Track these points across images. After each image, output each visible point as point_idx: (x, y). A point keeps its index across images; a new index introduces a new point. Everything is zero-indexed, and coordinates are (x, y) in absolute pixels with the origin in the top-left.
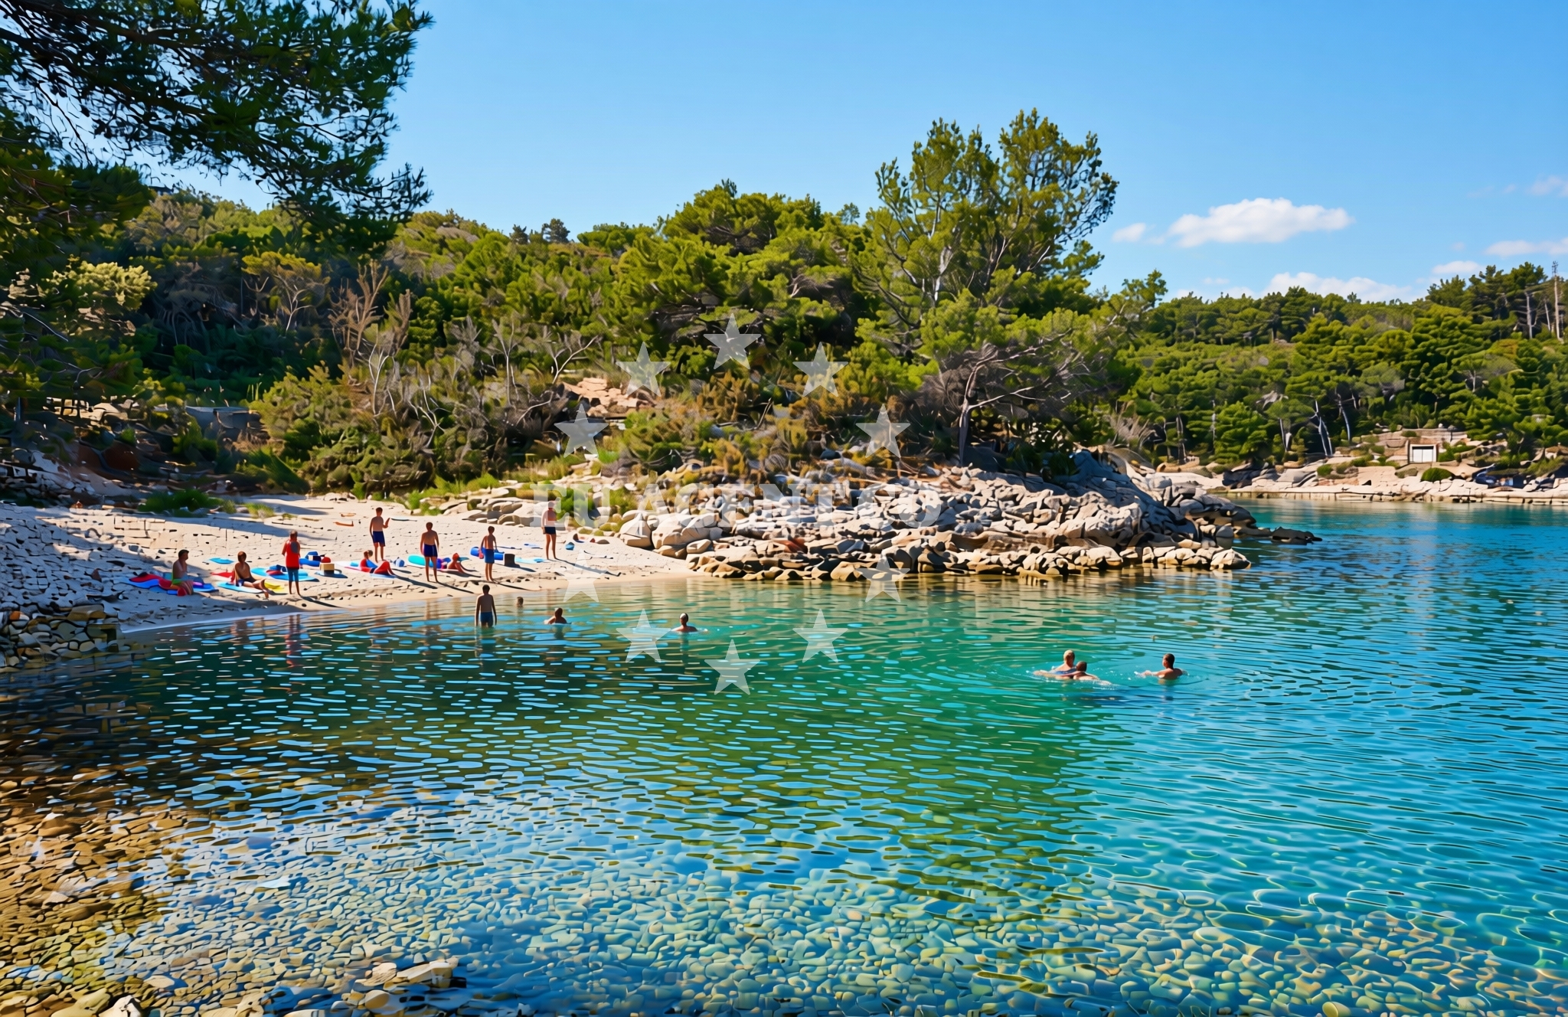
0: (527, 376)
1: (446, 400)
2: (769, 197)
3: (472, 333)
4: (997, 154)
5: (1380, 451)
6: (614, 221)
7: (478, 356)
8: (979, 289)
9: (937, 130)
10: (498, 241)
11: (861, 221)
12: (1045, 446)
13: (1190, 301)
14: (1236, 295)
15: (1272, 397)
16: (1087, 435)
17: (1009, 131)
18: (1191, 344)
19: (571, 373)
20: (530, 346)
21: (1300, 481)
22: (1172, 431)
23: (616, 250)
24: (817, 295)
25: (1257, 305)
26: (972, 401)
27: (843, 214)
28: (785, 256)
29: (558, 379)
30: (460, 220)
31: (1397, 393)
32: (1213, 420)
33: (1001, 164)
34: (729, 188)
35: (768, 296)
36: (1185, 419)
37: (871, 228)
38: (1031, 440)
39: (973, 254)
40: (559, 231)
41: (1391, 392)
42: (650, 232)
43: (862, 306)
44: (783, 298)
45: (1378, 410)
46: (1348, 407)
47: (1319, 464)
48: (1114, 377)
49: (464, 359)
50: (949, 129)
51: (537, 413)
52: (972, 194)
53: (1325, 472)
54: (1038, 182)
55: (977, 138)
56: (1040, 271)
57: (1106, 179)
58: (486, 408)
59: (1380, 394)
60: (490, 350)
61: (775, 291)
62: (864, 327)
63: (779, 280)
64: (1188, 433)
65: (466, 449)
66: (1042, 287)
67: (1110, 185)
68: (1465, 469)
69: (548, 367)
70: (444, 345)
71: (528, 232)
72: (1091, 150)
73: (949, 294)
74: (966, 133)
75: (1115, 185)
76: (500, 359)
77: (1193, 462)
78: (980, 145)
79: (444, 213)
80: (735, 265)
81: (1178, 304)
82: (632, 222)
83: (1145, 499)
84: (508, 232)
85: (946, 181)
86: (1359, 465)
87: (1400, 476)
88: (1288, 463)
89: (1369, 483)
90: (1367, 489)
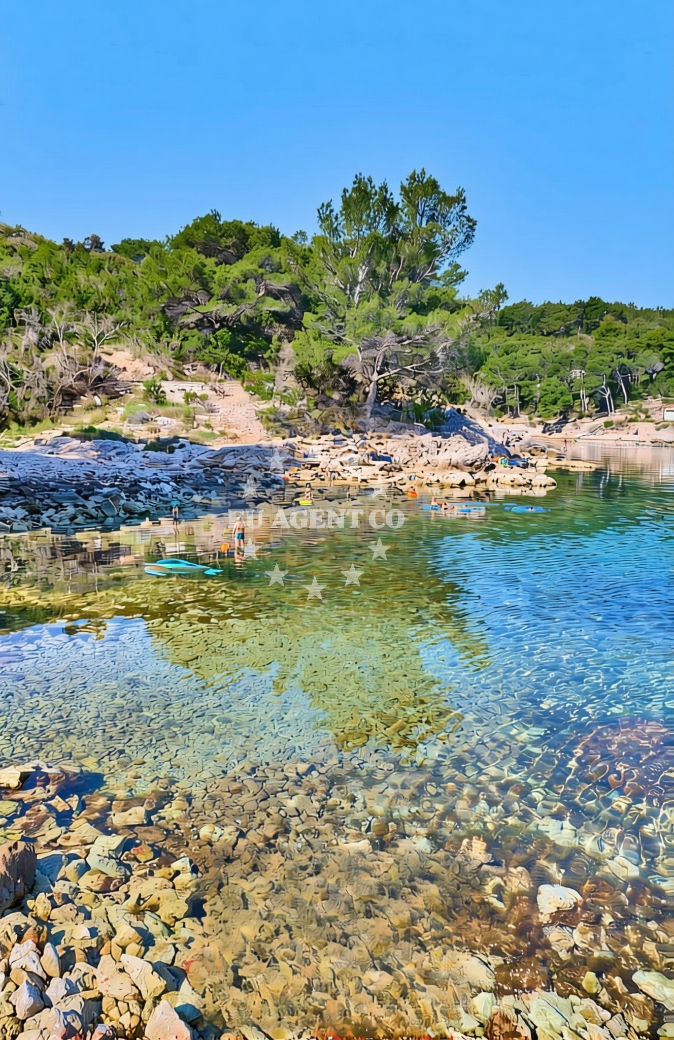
0: (75, 350)
1: (18, 367)
2: (244, 223)
3: (35, 317)
4: (397, 199)
5: (646, 412)
6: (135, 237)
7: (42, 335)
8: (384, 294)
9: (359, 181)
10: (53, 248)
11: (308, 243)
12: (427, 404)
13: (524, 305)
14: (555, 301)
15: (576, 373)
16: (454, 398)
17: (406, 183)
18: (523, 336)
19: (106, 348)
20: (77, 328)
21: (593, 431)
22: (511, 396)
23: (138, 257)
24: (277, 295)
25: (569, 308)
26: (379, 373)
27: (295, 238)
28: (255, 267)
29: (98, 352)
30: (25, 231)
31: (658, 373)
32: (537, 389)
33: (400, 206)
34: (216, 216)
35: (243, 295)
36: (520, 387)
37: (313, 249)
38: (418, 401)
39: (381, 270)
40: (97, 244)
41: (654, 372)
42: (161, 246)
43: (307, 304)
44: (253, 296)
45: (645, 383)
46: (625, 380)
47: (605, 419)
48: (472, 358)
49: (30, 336)
50: (366, 180)
51: (82, 377)
52: (381, 226)
53: (608, 424)
54: (425, 219)
55: (384, 188)
56: (425, 283)
57: (469, 219)
58: (46, 373)
59: (646, 373)
60: (48, 330)
61: (247, 291)
62: (308, 317)
63: (251, 283)
64: (521, 398)
65: (33, 403)
66: (427, 294)
67: (472, 224)
69: (90, 344)
70: (15, 326)
71: (75, 243)
72: (460, 199)
73: (364, 297)
74: (377, 184)
75: (475, 224)
76: (55, 337)
77: (523, 417)
78: (386, 192)
79: (14, 227)
80: (221, 271)
81: (515, 307)
82: (149, 238)
83: (491, 441)
84: (60, 242)
85: (364, 217)
86: (631, 421)
87: (658, 429)
88: (585, 419)
89: (637, 433)
90: (636, 438)
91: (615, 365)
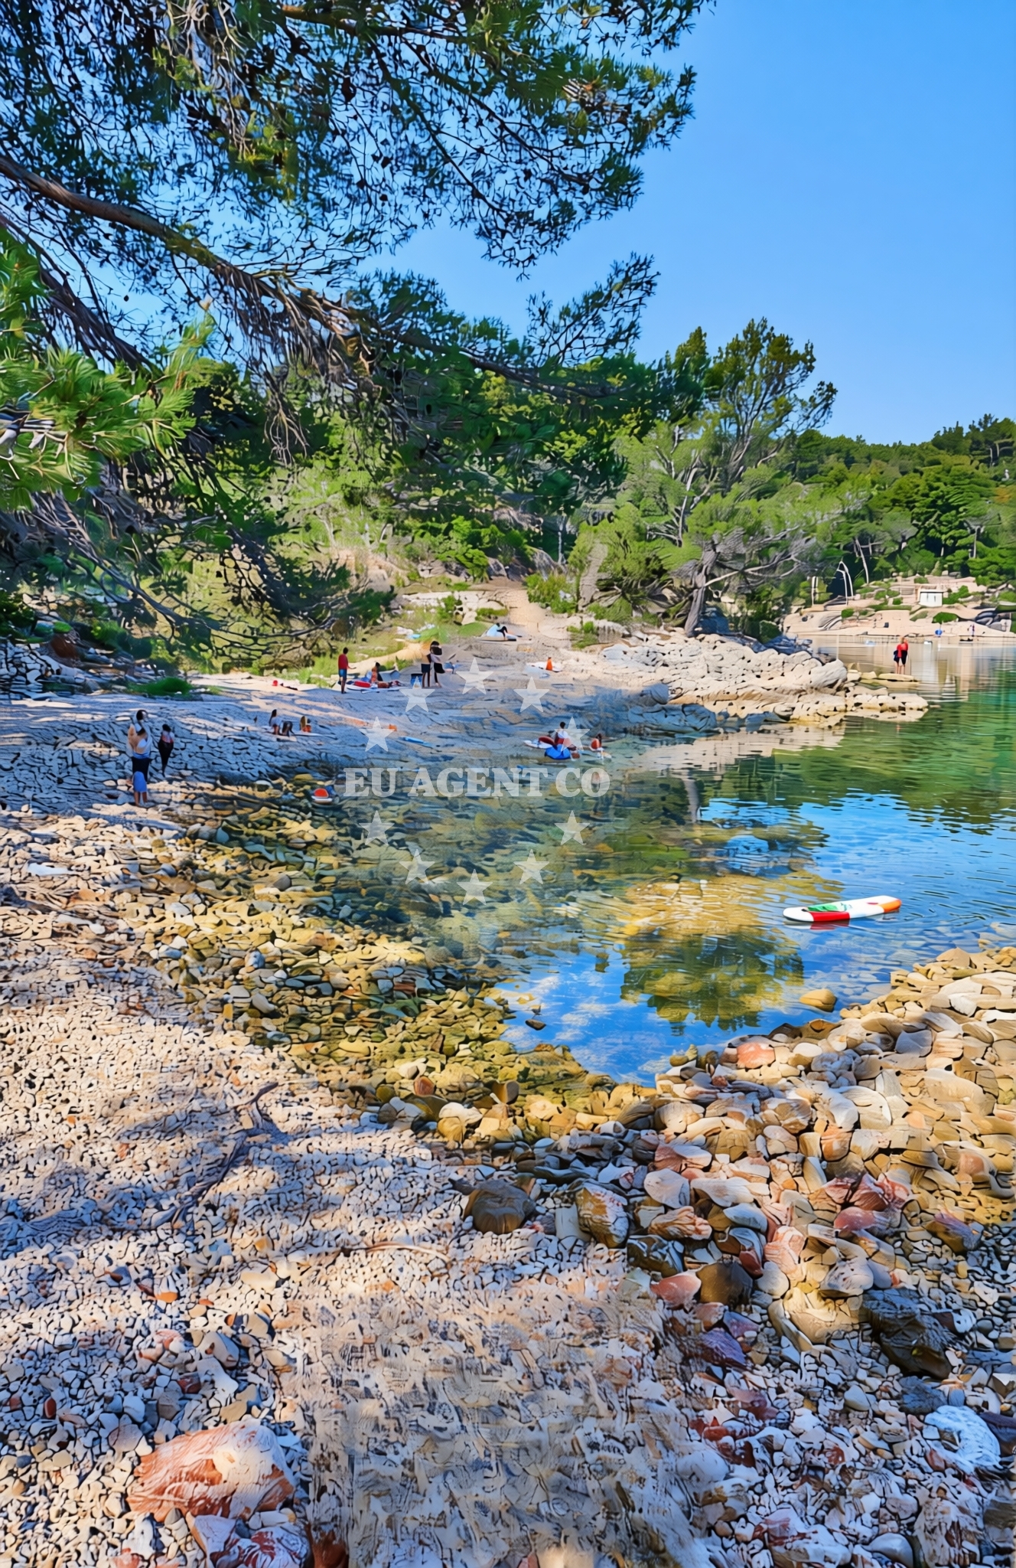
5: (893, 594)
21: (825, 625)
26: (709, 577)
31: (909, 540)
41: (904, 539)
45: (892, 558)
46: (867, 552)
47: (841, 607)
53: (847, 614)
59: (894, 541)
68: (969, 611)
86: (877, 608)
87: (914, 620)
88: (815, 607)
89: (887, 626)
90: (886, 631)
91: (855, 532)
